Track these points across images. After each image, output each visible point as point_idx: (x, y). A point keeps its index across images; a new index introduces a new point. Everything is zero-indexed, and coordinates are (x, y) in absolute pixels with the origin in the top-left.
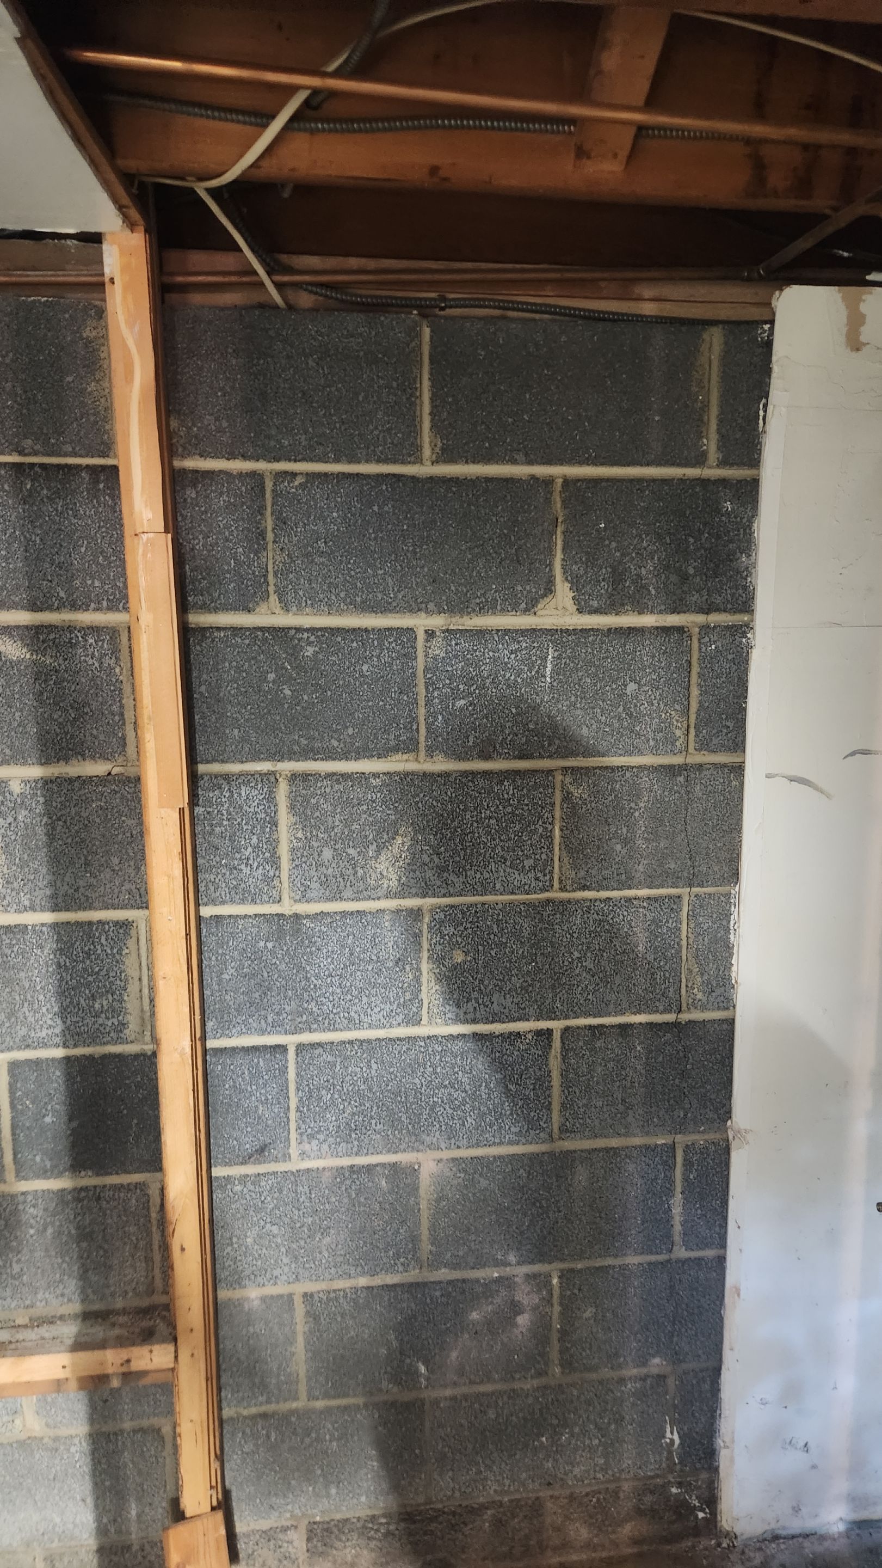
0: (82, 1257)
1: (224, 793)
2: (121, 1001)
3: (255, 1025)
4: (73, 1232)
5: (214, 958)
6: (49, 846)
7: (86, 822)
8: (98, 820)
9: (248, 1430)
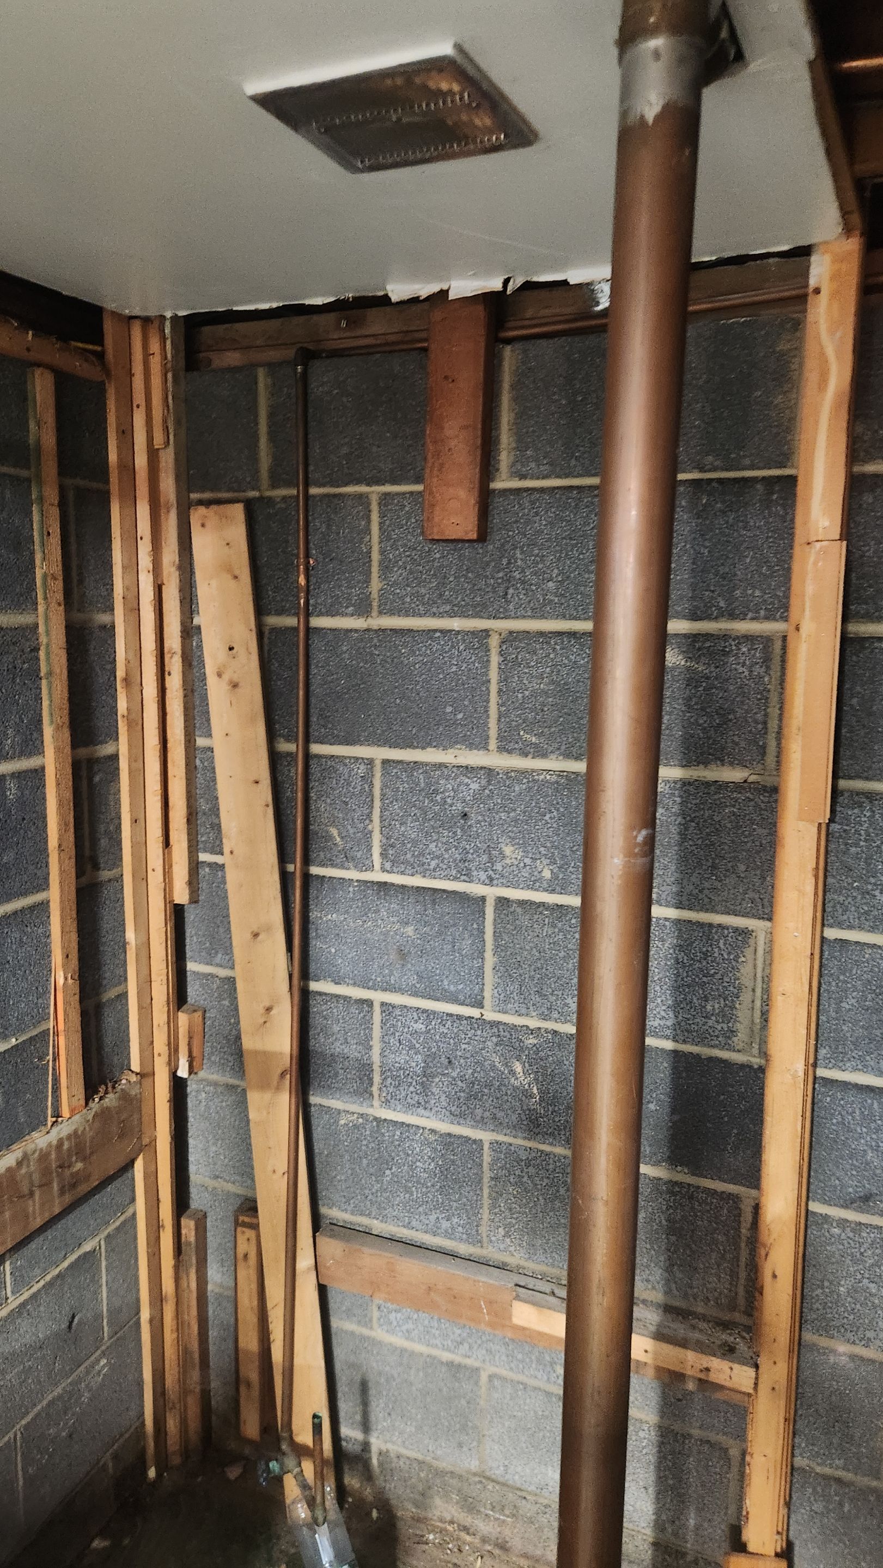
0: (669, 1250)
1: (865, 813)
2: (733, 1008)
3: (872, 1063)
4: (664, 1222)
5: (834, 984)
6: (680, 844)
7: (718, 826)
8: (729, 825)
9: (819, 1489)
